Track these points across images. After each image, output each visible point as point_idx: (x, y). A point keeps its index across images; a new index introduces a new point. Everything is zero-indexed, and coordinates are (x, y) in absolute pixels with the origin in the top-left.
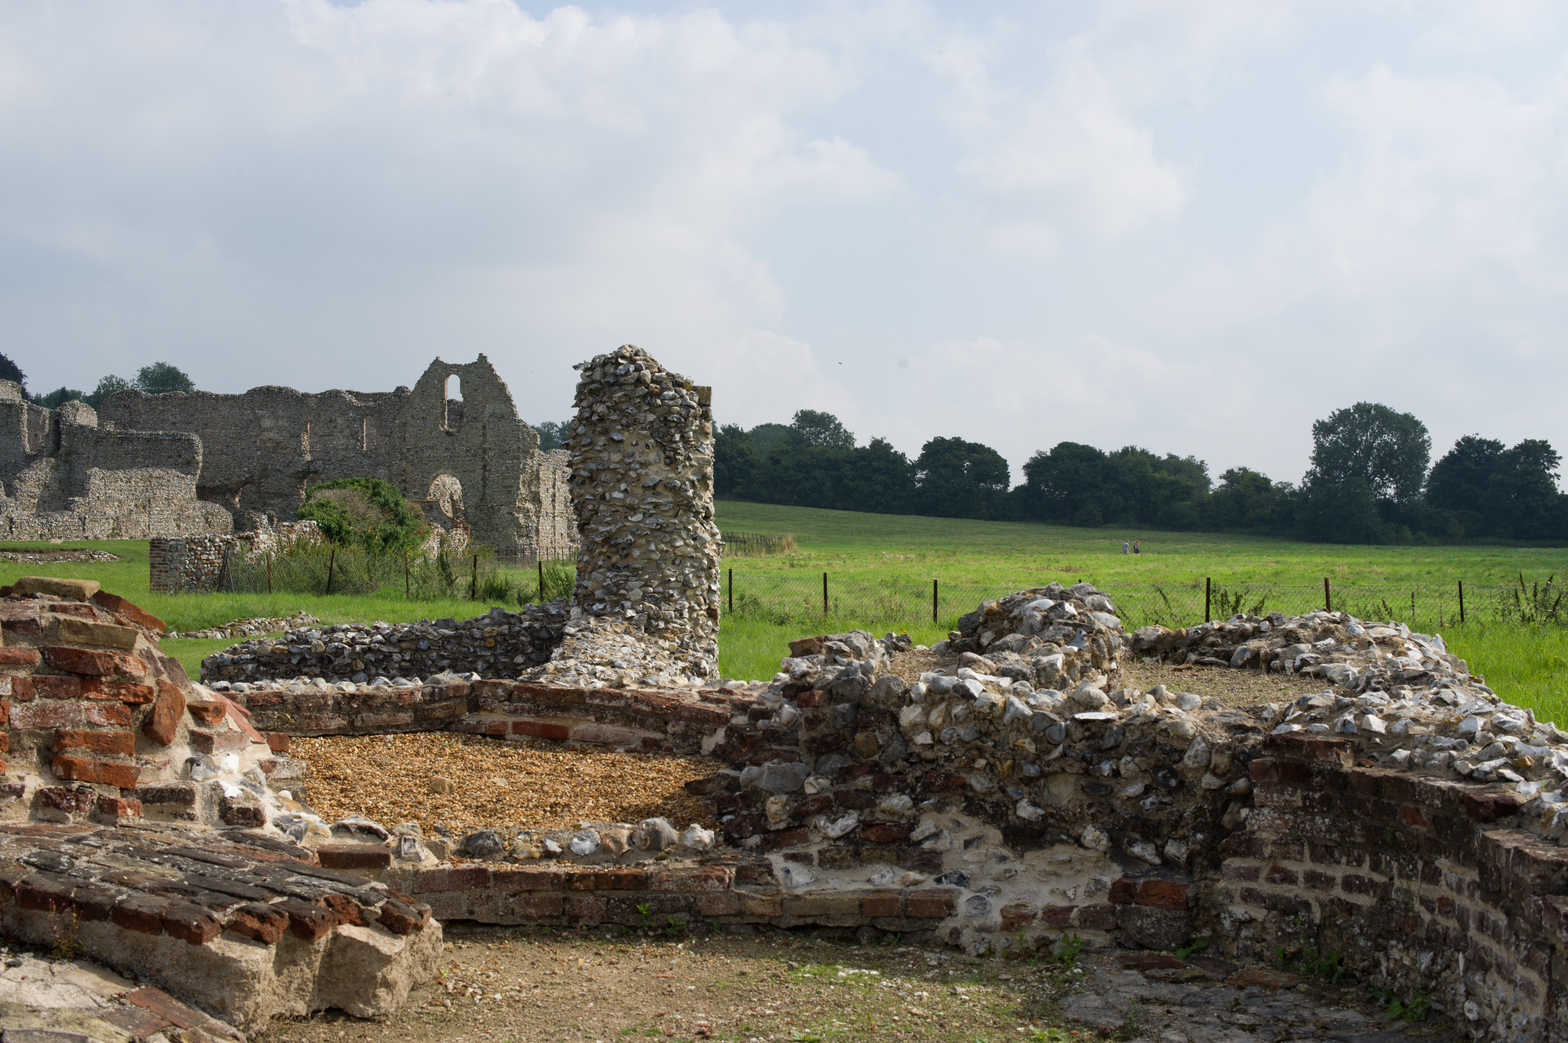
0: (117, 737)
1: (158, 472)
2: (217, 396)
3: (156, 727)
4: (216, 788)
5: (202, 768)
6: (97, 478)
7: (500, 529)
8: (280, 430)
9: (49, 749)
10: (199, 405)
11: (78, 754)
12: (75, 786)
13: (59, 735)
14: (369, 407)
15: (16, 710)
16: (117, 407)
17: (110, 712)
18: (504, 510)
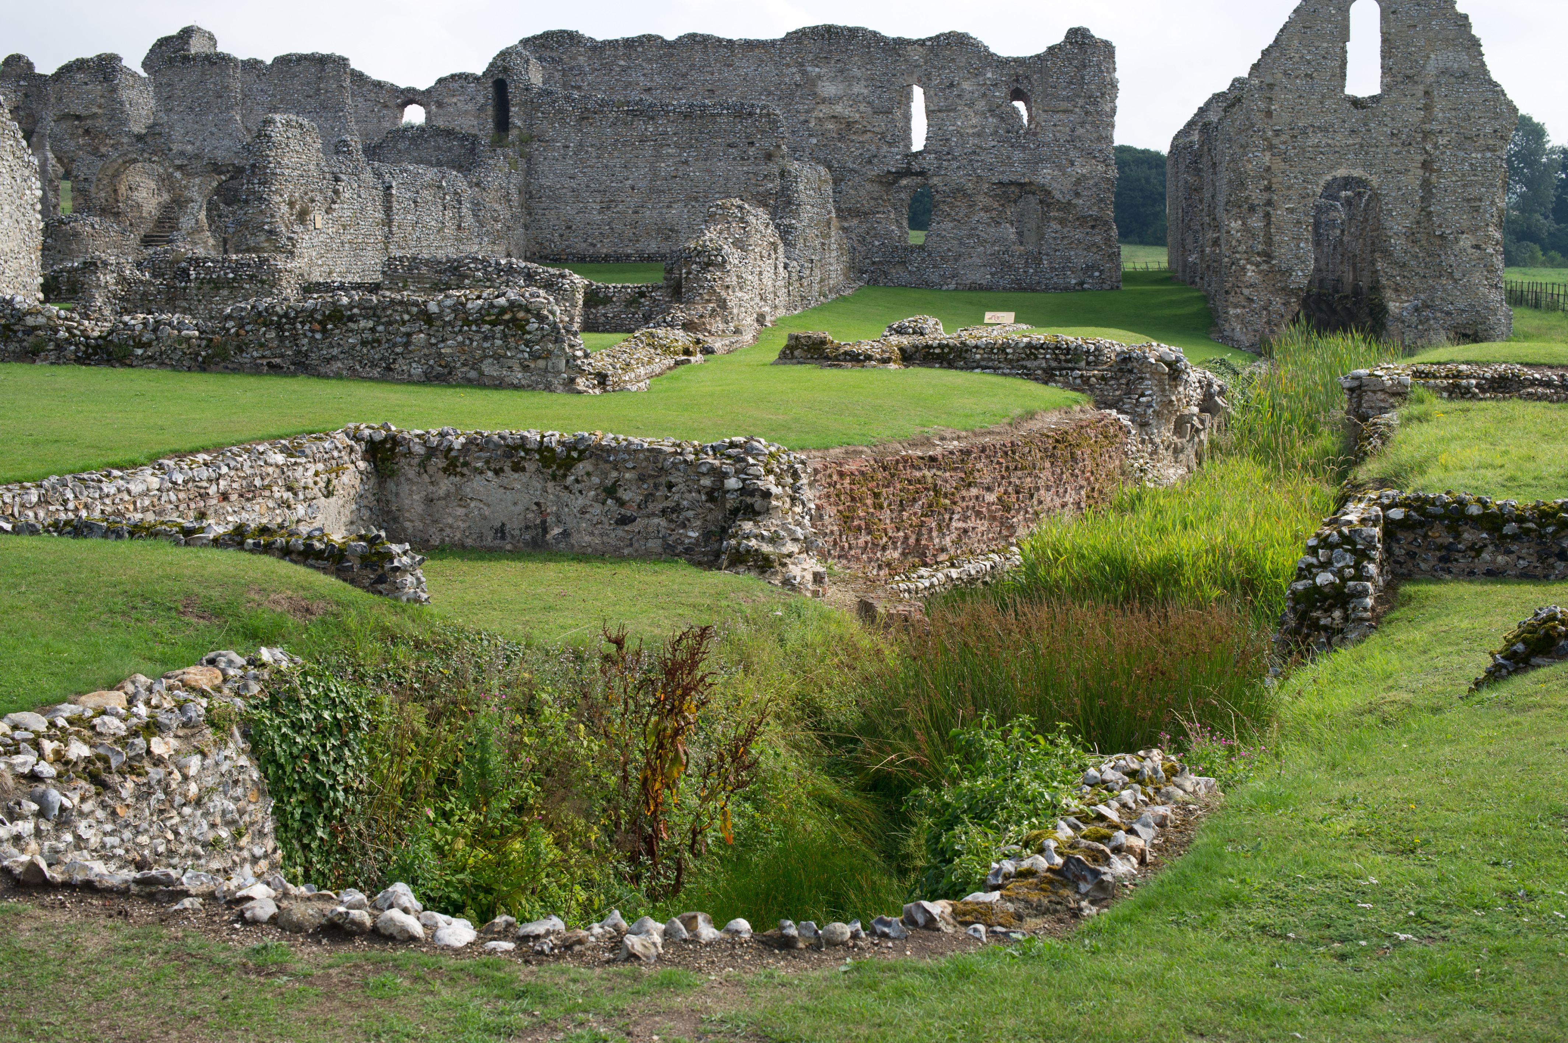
2: (730, 41)
7: (1457, 275)
8: (855, 100)
10: (698, 57)
18: (1466, 242)
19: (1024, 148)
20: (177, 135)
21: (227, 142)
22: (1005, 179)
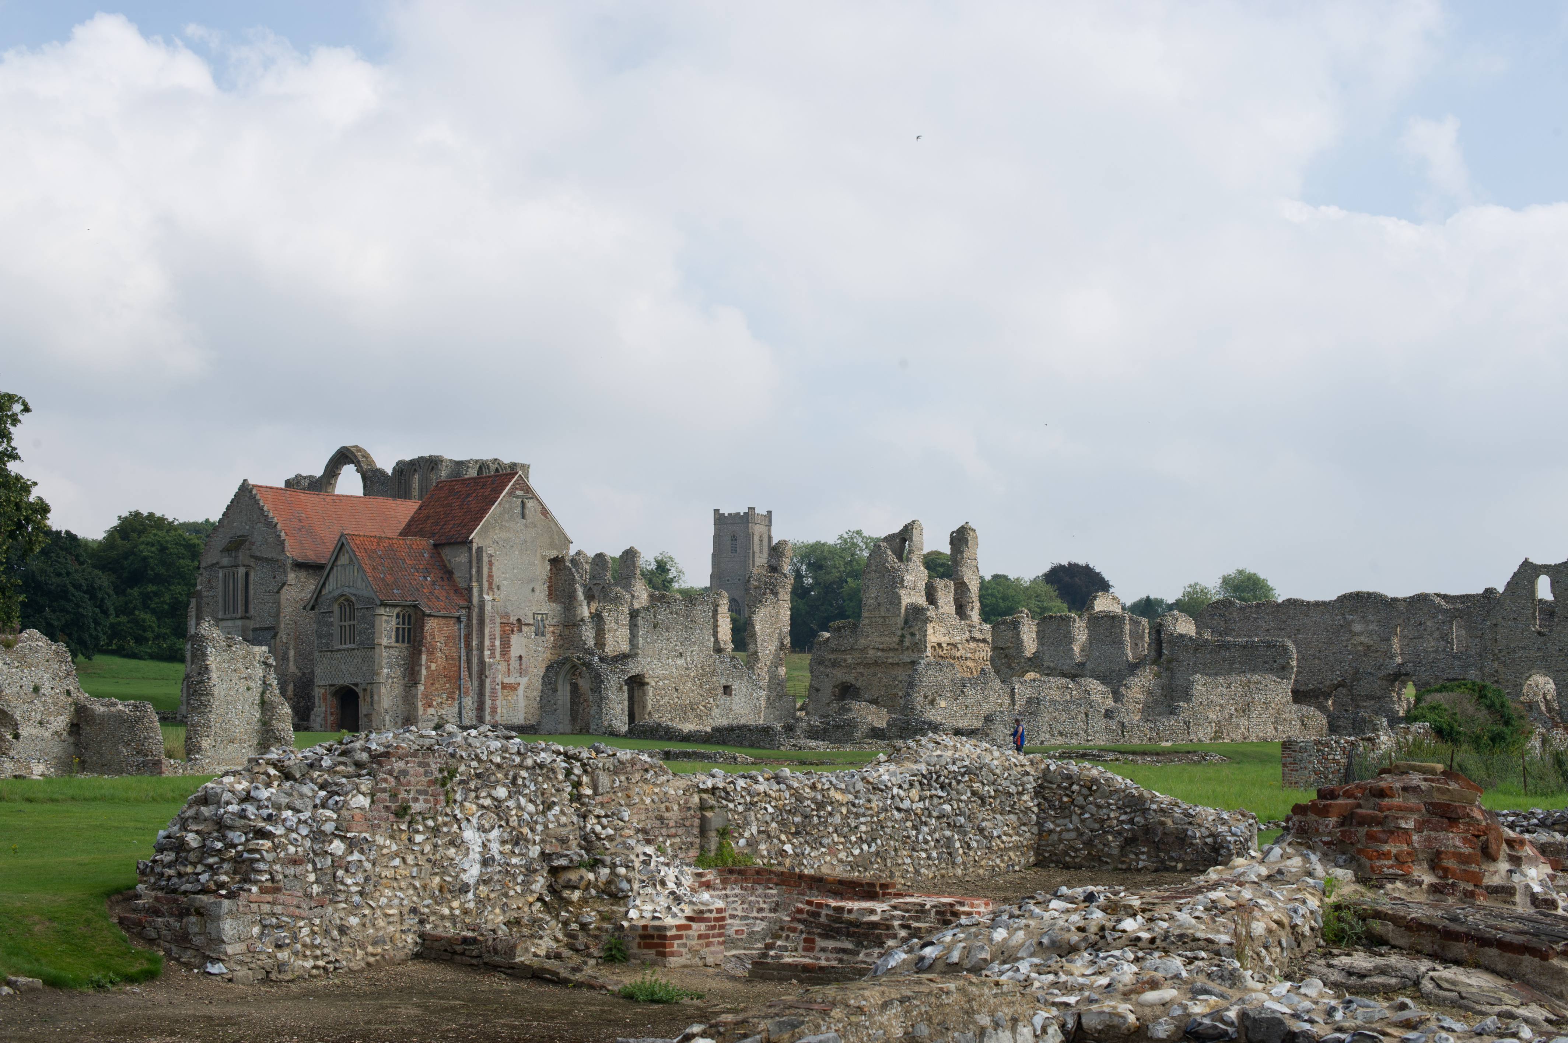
0: (1470, 854)
1: (1256, 678)
2: (1308, 602)
3: (1490, 850)
4: (1527, 886)
5: (1518, 875)
6: (1200, 684)
8: (1371, 634)
9: (1432, 860)
10: (1291, 611)
11: (1450, 863)
12: (1450, 881)
13: (1438, 853)
14: (1458, 610)
15: (1415, 838)
16: (1213, 616)
17: (1465, 840)
19: (1460, 659)
20: (1046, 658)
21: (1068, 661)
22: (1450, 676)
